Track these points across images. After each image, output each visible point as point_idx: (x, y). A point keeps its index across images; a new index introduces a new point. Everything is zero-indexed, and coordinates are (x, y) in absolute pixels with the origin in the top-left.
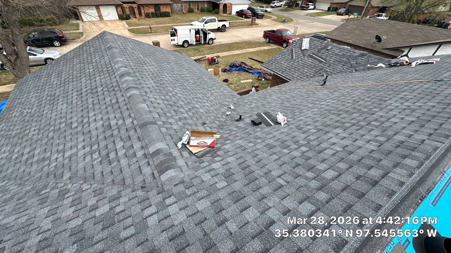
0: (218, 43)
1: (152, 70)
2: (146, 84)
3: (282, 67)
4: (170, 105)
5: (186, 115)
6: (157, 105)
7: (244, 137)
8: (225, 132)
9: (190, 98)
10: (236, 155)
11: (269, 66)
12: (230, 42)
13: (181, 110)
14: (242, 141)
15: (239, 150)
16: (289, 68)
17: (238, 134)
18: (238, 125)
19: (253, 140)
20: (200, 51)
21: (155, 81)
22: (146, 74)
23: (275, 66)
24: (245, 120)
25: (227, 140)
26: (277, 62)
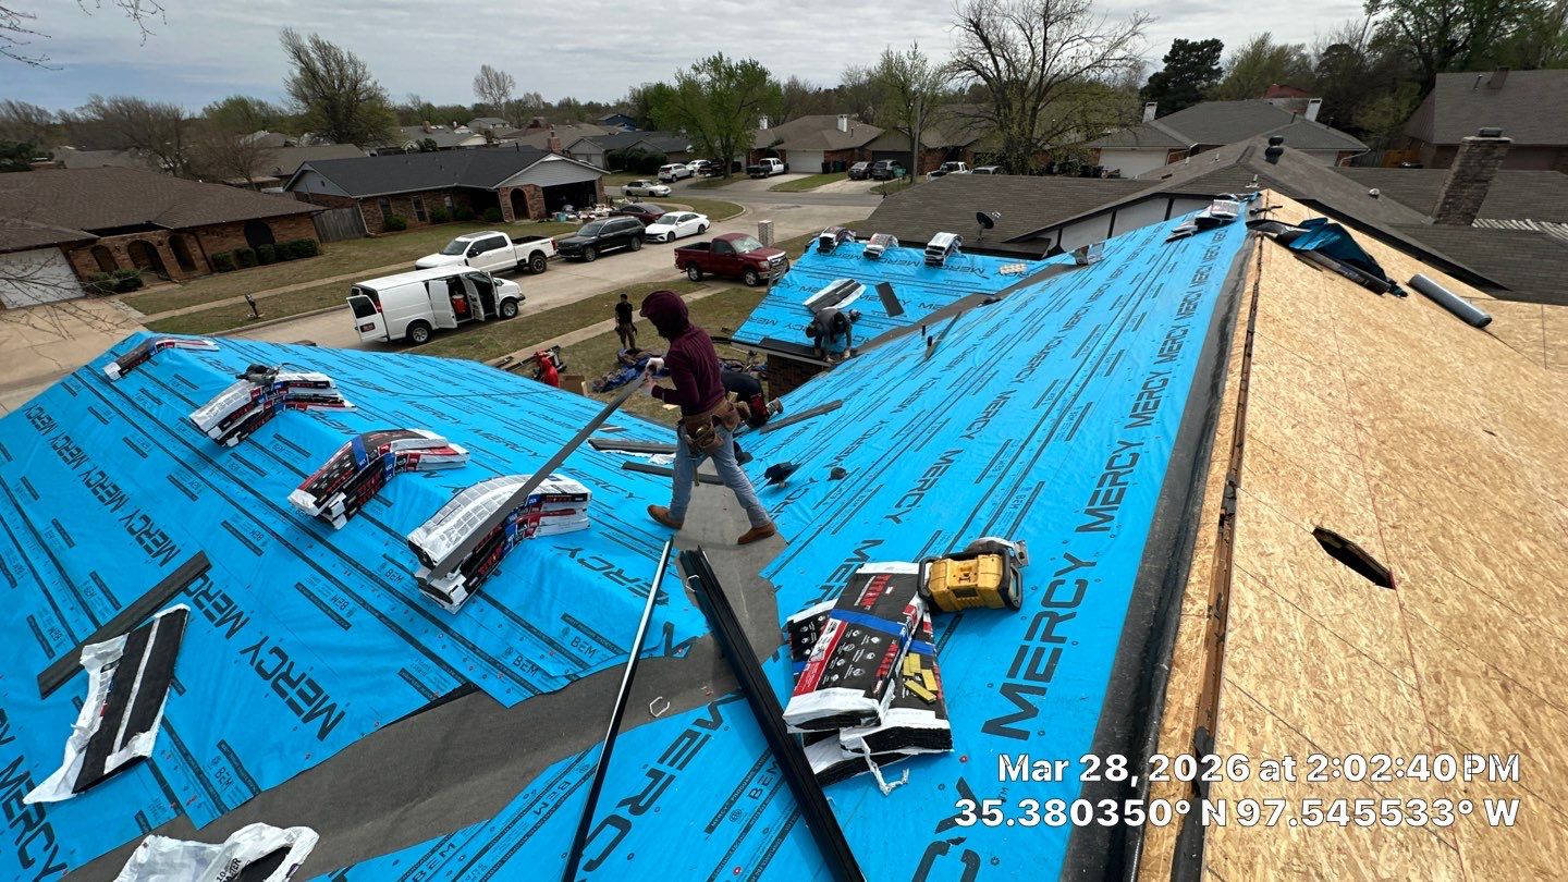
0: (533, 308)
12: (575, 299)
20: (481, 347)
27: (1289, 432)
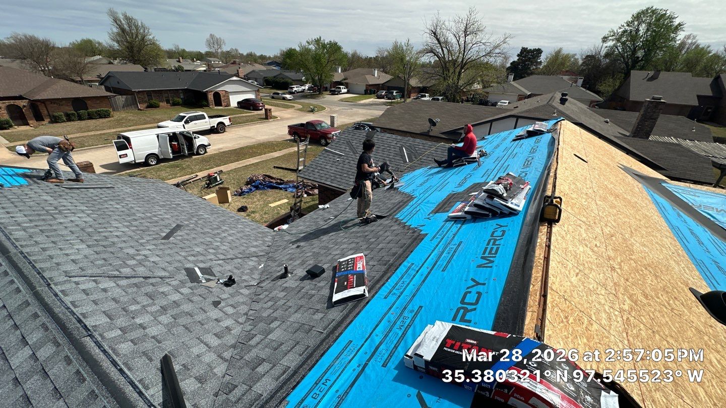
0: (215, 150)
1: (80, 223)
2: (67, 255)
3: (329, 174)
4: (136, 285)
5: (176, 297)
6: (101, 295)
7: (301, 306)
8: (265, 306)
9: (180, 258)
10: (297, 346)
11: (311, 175)
12: (237, 147)
13: (161, 290)
14: (300, 315)
15: (300, 335)
16: (340, 174)
17: (289, 304)
18: (285, 285)
19: (318, 307)
20: (183, 169)
21: (90, 243)
22: (65, 232)
23: (318, 174)
24: (295, 272)
25: (272, 322)
26: (319, 168)
27: (574, 279)
